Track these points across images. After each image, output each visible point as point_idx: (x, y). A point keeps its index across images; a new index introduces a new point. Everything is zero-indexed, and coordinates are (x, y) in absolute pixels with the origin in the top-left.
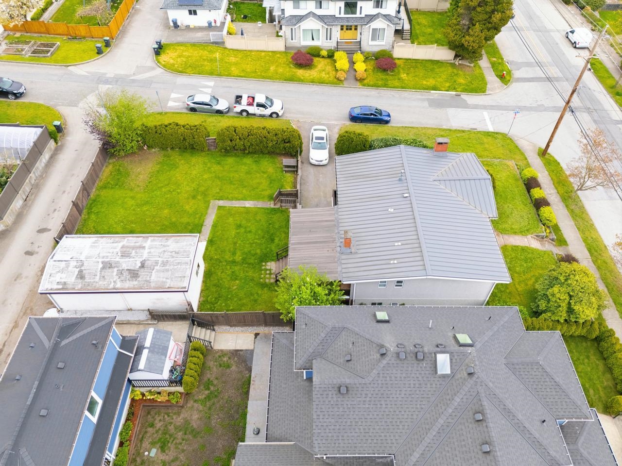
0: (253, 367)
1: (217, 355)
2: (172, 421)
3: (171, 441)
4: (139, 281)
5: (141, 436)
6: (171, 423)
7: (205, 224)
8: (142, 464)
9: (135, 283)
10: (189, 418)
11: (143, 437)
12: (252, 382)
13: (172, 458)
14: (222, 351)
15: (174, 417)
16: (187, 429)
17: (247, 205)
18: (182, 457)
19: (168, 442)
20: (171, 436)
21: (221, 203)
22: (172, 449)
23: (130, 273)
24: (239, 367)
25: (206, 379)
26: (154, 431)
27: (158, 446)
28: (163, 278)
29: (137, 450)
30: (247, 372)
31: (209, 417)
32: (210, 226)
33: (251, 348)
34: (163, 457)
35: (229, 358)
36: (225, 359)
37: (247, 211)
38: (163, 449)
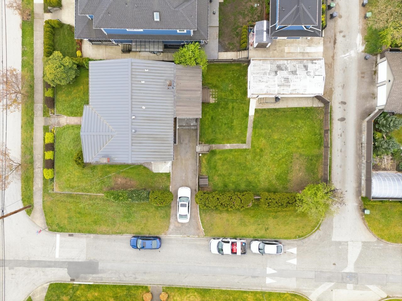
0: (218, 44)
1: (235, 49)
2: (251, 18)
3: (249, 10)
4: (276, 64)
5: (262, 12)
6: (251, 17)
7: (252, 129)
8: (259, 1)
9: (278, 63)
10: (244, 19)
11: (261, 12)
12: (218, 36)
13: (248, 3)
14: (233, 51)
15: (250, 20)
16: (244, 15)
17: (228, 145)
18: (244, 4)
19: (250, 10)
20: (250, 12)
21: (244, 146)
22: (248, 7)
23: (282, 68)
24: (225, 43)
25: (239, 37)
26: (257, 14)
27: (254, 8)
28: (264, 66)
29: (263, 7)
30: (220, 41)
31: (235, 20)
32: (249, 127)
33: (220, 53)
34: (252, 4)
35: (229, 48)
36: (231, 47)
37: (228, 141)
38: (252, 7)
